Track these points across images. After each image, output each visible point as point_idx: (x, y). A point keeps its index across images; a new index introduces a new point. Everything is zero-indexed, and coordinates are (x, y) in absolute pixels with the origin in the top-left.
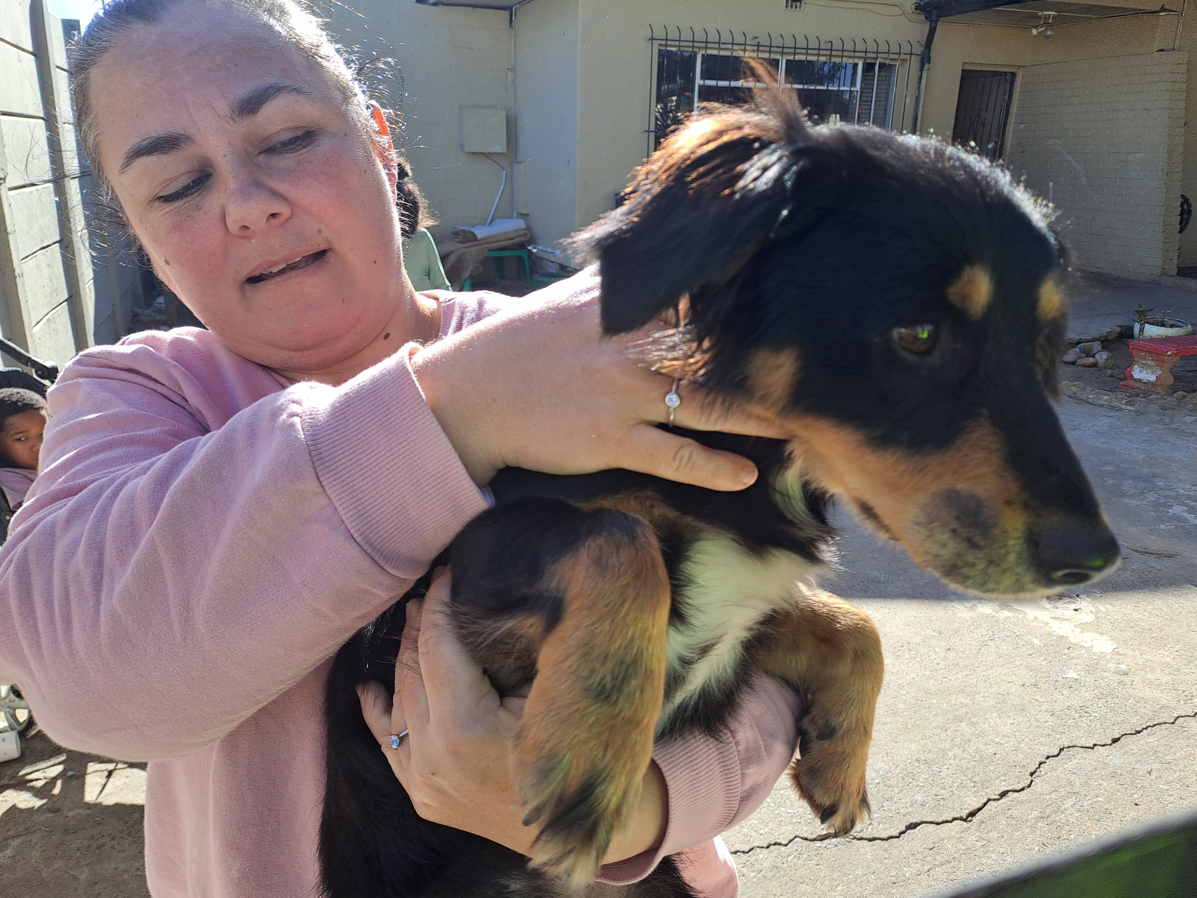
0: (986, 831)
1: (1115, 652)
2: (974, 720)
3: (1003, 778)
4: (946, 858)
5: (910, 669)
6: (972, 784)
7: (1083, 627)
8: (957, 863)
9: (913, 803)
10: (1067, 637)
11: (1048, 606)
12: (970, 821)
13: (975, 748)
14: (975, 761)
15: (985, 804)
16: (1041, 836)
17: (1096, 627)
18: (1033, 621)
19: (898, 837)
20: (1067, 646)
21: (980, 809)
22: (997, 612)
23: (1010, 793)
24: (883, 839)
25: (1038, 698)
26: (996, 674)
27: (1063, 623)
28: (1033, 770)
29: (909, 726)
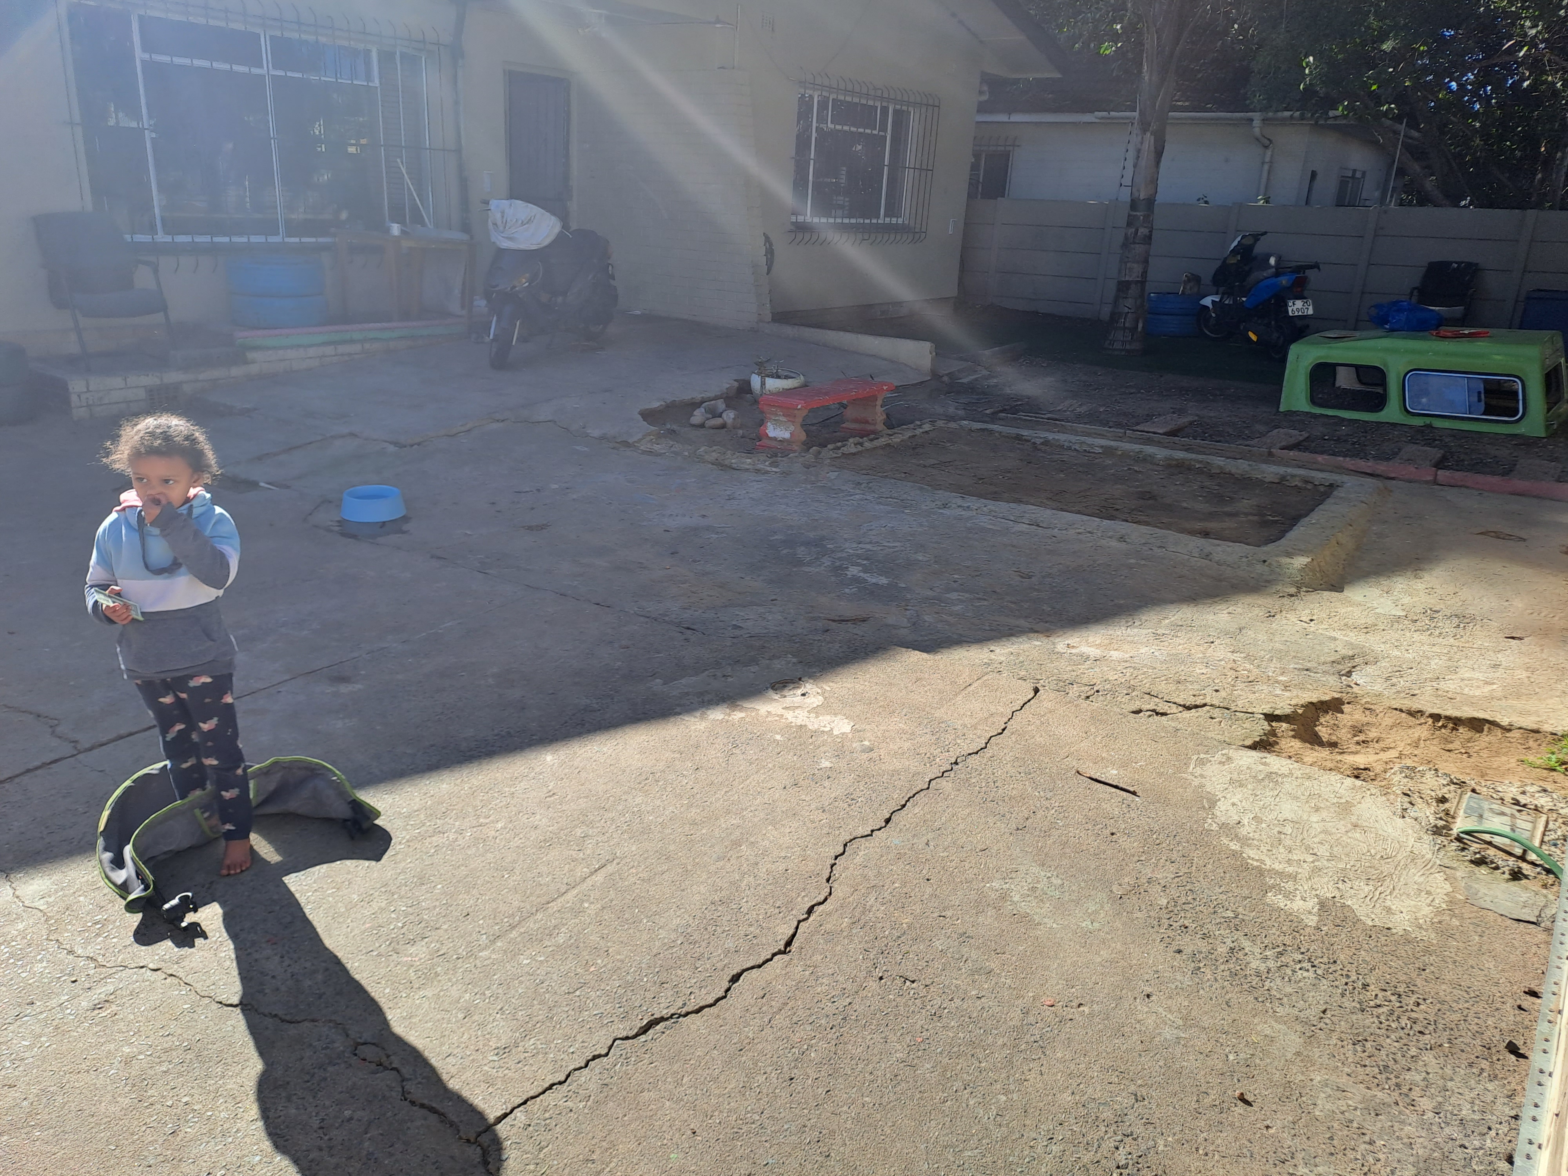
0: (808, 956)
1: (854, 730)
2: (752, 839)
3: (803, 894)
4: (781, 1001)
5: (666, 803)
6: (777, 911)
7: (816, 711)
8: (793, 1002)
9: (727, 952)
10: (805, 726)
11: (776, 697)
12: (790, 951)
13: (764, 870)
14: (770, 884)
15: (797, 928)
16: (860, 942)
17: (825, 708)
18: (767, 717)
19: (725, 997)
20: (809, 734)
21: (794, 935)
22: (730, 715)
23: (816, 908)
24: (710, 1006)
25: (803, 797)
26: (754, 784)
27: (797, 711)
28: (827, 876)
29: (689, 868)
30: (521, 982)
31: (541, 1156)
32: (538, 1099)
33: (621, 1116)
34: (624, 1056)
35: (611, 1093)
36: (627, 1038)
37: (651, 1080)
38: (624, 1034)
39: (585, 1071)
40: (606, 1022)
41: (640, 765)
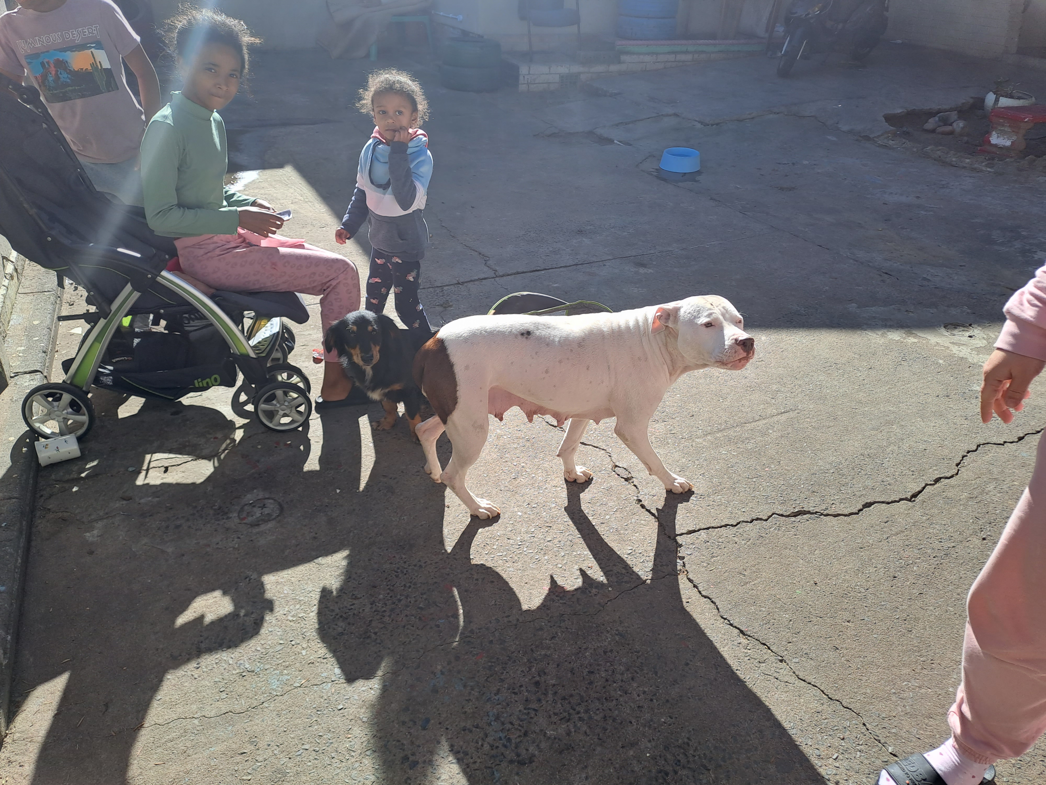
0: (928, 508)
2: (903, 423)
3: (934, 468)
4: (899, 529)
5: (841, 384)
6: (911, 473)
7: (978, 350)
8: (908, 532)
9: (865, 488)
10: (966, 358)
11: (946, 334)
12: (914, 501)
13: (907, 445)
14: (910, 455)
15: (924, 488)
16: (973, 511)
17: (986, 350)
18: (935, 346)
19: (857, 514)
20: (968, 365)
21: (920, 492)
22: (905, 338)
23: (942, 480)
24: (845, 515)
25: (951, 406)
26: (913, 388)
27: (961, 347)
28: (958, 461)
29: (849, 429)
30: (718, 463)
31: (712, 560)
32: (716, 529)
33: (768, 557)
34: (777, 525)
35: (764, 542)
36: (782, 515)
37: (793, 544)
38: (781, 513)
39: (750, 525)
40: (769, 502)
41: (828, 356)
